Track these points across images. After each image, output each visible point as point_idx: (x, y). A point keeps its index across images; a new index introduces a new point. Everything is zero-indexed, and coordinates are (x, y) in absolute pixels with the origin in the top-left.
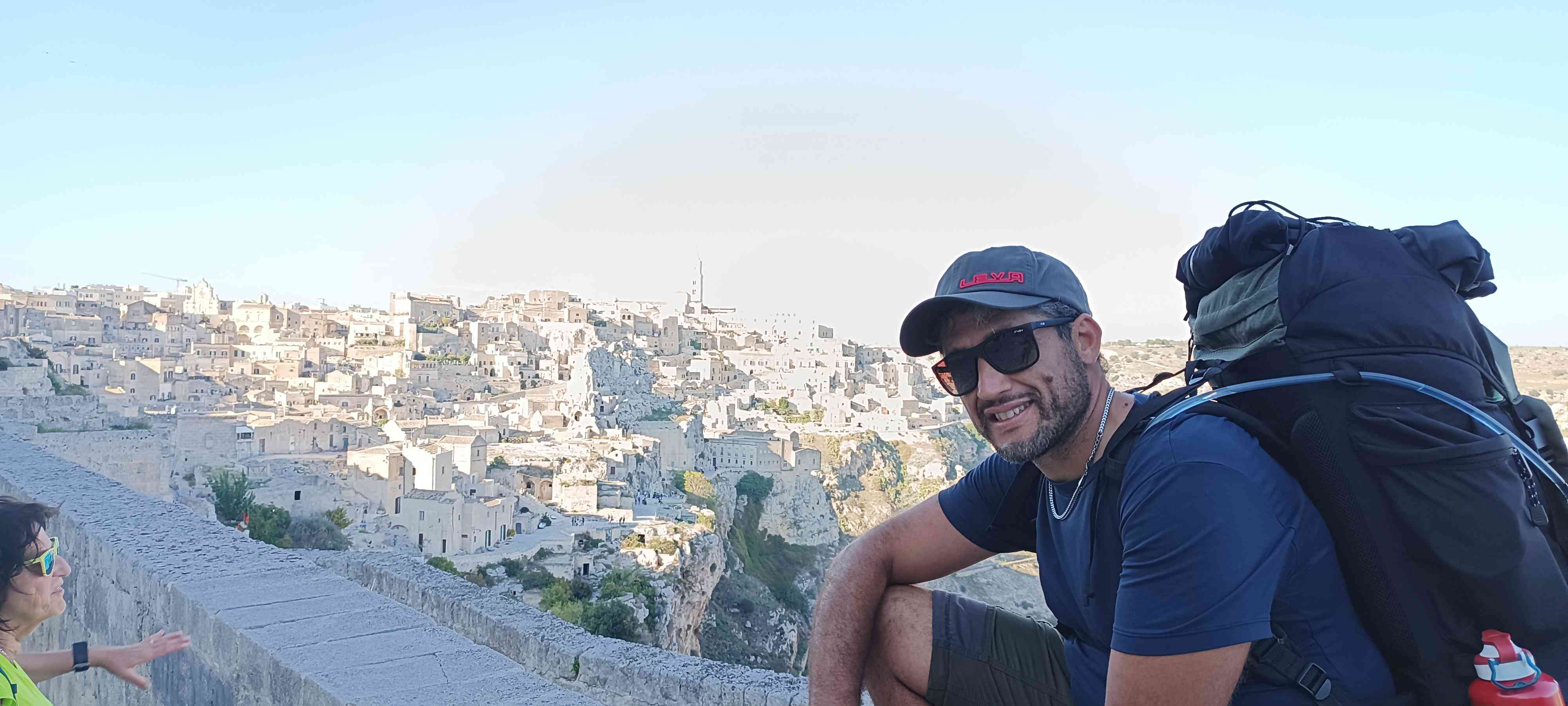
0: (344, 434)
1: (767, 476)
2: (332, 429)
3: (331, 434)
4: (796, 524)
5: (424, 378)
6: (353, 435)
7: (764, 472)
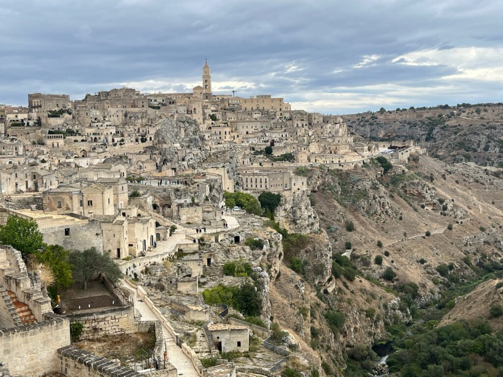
0: (34, 180)
1: (276, 193)
2: (26, 177)
3: (26, 180)
4: (294, 222)
5: (56, 145)
6: (40, 180)
7: (274, 191)
